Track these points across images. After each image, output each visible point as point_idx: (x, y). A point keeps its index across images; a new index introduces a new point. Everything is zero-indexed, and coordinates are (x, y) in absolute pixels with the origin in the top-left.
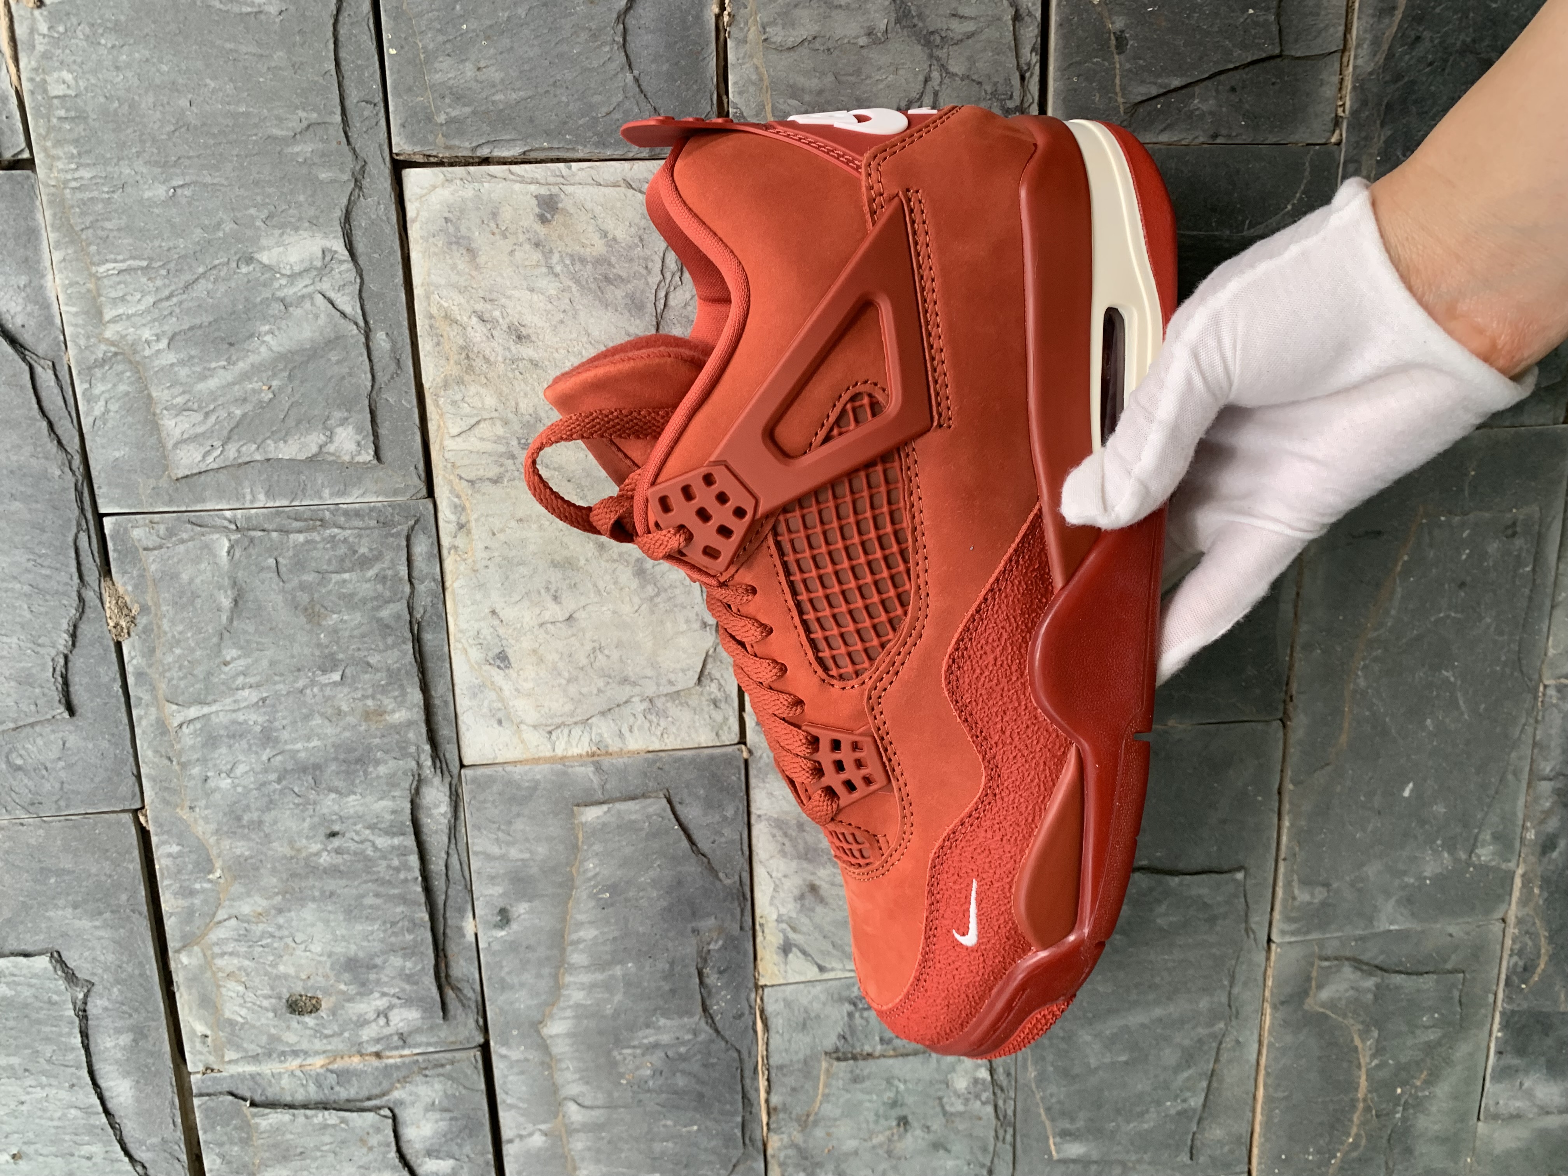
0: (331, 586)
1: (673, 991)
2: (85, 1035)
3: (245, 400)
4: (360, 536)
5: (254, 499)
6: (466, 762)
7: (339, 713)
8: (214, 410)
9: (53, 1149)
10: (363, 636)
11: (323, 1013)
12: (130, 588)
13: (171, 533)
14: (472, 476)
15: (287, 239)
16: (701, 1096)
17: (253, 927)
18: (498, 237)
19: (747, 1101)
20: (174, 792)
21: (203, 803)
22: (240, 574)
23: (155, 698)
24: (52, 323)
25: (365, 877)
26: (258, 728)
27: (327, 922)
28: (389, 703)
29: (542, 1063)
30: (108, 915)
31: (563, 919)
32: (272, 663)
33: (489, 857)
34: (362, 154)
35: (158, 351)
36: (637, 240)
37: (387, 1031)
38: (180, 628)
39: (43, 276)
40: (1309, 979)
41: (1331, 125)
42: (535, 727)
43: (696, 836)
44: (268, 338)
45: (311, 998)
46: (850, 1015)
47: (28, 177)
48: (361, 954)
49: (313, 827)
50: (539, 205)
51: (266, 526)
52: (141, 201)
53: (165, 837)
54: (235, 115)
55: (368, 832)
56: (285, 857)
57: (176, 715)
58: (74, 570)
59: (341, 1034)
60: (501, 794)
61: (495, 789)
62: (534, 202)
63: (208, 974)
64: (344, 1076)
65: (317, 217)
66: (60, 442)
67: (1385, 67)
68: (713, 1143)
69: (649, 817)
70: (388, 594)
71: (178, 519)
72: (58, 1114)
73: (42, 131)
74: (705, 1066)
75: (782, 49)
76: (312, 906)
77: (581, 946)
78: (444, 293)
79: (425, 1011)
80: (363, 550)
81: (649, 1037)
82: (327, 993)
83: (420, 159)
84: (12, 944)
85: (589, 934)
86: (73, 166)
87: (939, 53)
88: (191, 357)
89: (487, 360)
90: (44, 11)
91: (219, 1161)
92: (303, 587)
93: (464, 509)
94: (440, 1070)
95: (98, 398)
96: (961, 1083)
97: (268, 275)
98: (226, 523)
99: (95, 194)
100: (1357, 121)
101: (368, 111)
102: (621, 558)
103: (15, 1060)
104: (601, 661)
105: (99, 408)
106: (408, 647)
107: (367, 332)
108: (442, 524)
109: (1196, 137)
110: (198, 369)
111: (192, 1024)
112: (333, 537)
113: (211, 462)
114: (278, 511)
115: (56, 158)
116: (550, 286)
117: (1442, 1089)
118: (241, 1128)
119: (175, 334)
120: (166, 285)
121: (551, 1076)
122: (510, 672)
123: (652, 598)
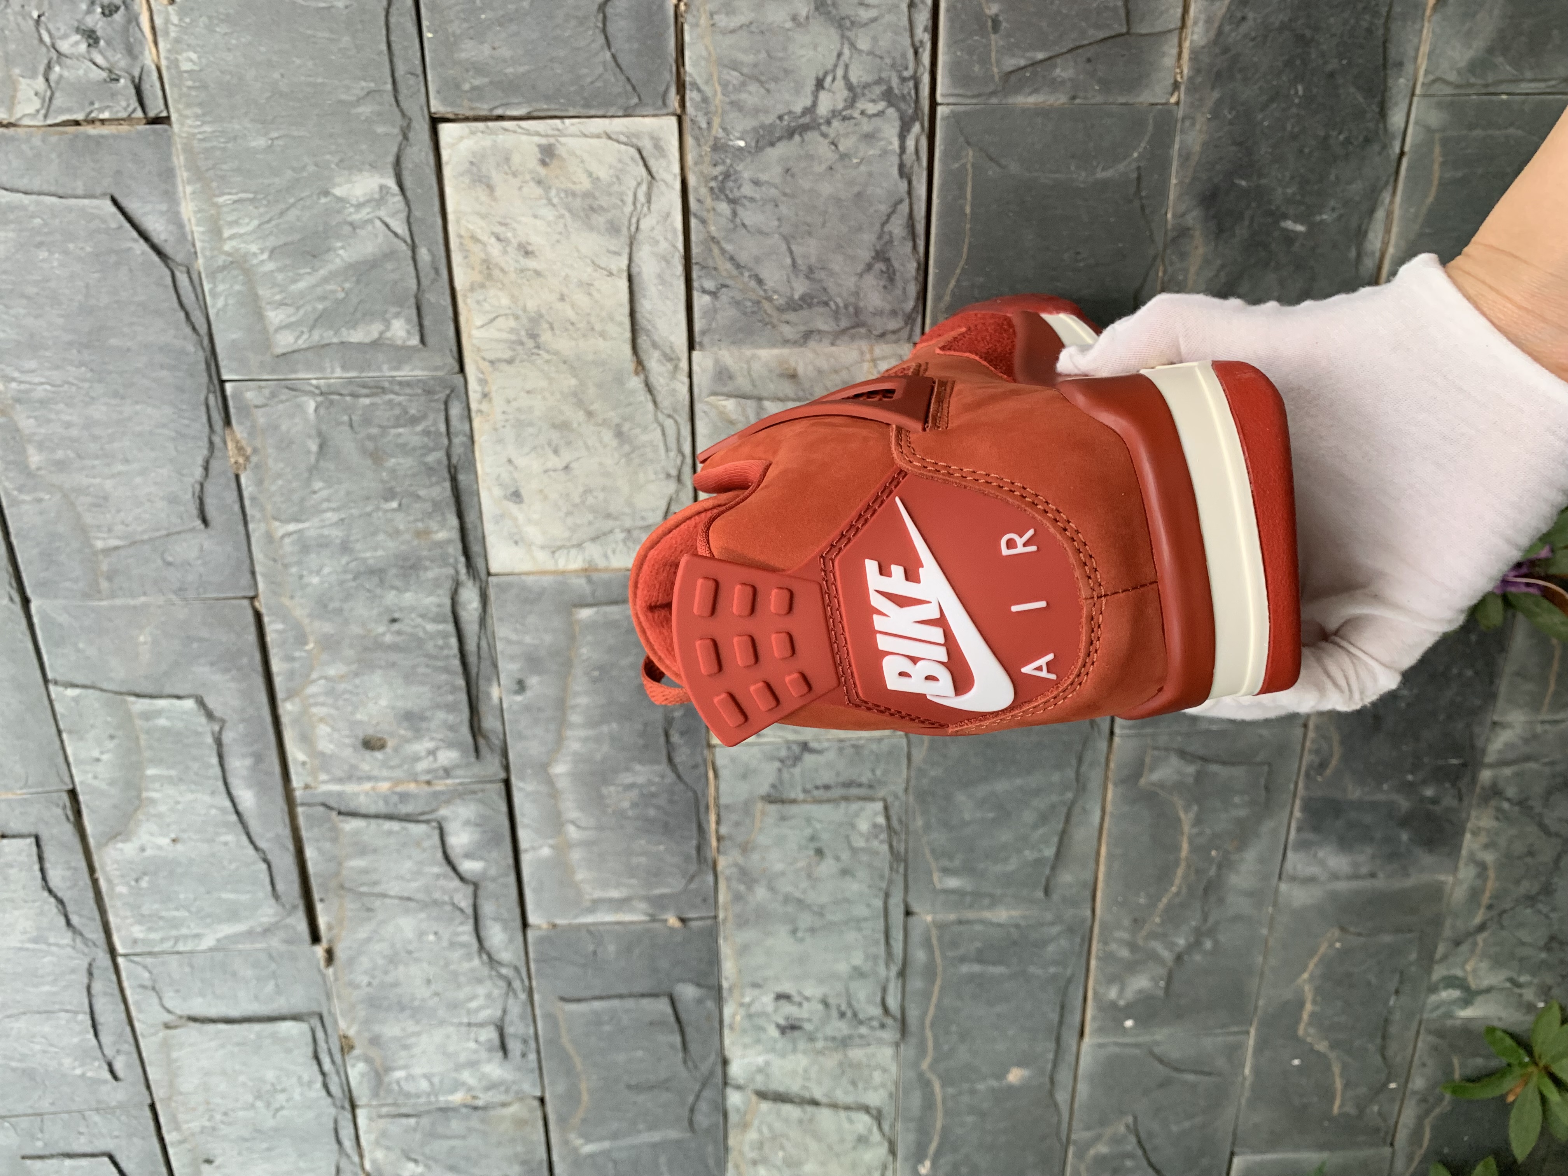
0: (390, 438)
1: (646, 746)
2: (221, 757)
3: (325, 298)
4: (410, 401)
5: (333, 372)
6: (492, 571)
7: (397, 532)
8: (303, 305)
9: (200, 836)
10: (414, 475)
11: (389, 750)
12: (245, 435)
13: (273, 395)
14: (492, 358)
15: (354, 178)
16: (666, 824)
17: (337, 686)
18: (510, 177)
19: (701, 830)
20: (279, 585)
21: (299, 594)
22: (324, 427)
23: (265, 516)
24: (185, 238)
25: (418, 652)
26: (338, 541)
27: (390, 684)
28: (433, 525)
29: (550, 795)
30: (234, 672)
31: (564, 689)
32: (348, 493)
33: (509, 642)
34: (408, 113)
35: (263, 261)
36: (615, 179)
37: (435, 766)
38: (281, 465)
39: (178, 204)
40: (1142, 763)
41: (1170, 89)
42: (542, 547)
44: (341, 252)
45: (380, 739)
46: (780, 770)
47: (167, 130)
48: (416, 709)
49: (379, 615)
50: (541, 152)
51: (343, 392)
52: (248, 149)
53: (273, 617)
54: (315, 85)
55: (419, 620)
56: (359, 635)
57: (280, 529)
58: (205, 420)
59: (401, 766)
60: (518, 596)
61: (513, 592)
62: (537, 150)
63: (306, 718)
64: (404, 797)
65: (375, 162)
66: (193, 327)
67: (1215, 42)
68: (675, 860)
70: (431, 444)
71: (279, 385)
72: (203, 812)
73: (176, 97)
74: (670, 802)
75: (725, 32)
76: (379, 672)
77: (578, 710)
78: (470, 218)
79: (463, 752)
80: (413, 411)
81: (627, 778)
82: (391, 735)
83: (451, 116)
84: (168, 690)
85: (583, 700)
86: (199, 123)
87: (848, 34)
88: (286, 265)
89: (502, 270)
90: (175, 7)
91: (315, 852)
92: (370, 437)
93: (486, 382)
94: (474, 796)
95: (220, 293)
96: (864, 826)
97: (340, 205)
98: (313, 389)
99: (215, 143)
100: (1193, 87)
101: (412, 81)
102: (605, 423)
103: (173, 773)
104: (590, 500)
105: (220, 303)
106: (447, 485)
107: (414, 249)
108: (471, 393)
109: (1060, 99)
110: (290, 274)
111: (296, 753)
112: (390, 401)
113: (301, 343)
114: (350, 381)
115: (187, 117)
116: (549, 214)
117: (1251, 855)
118: (330, 830)
119: (274, 249)
120: (266, 213)
121: (556, 805)
122: (523, 506)
123: (628, 454)
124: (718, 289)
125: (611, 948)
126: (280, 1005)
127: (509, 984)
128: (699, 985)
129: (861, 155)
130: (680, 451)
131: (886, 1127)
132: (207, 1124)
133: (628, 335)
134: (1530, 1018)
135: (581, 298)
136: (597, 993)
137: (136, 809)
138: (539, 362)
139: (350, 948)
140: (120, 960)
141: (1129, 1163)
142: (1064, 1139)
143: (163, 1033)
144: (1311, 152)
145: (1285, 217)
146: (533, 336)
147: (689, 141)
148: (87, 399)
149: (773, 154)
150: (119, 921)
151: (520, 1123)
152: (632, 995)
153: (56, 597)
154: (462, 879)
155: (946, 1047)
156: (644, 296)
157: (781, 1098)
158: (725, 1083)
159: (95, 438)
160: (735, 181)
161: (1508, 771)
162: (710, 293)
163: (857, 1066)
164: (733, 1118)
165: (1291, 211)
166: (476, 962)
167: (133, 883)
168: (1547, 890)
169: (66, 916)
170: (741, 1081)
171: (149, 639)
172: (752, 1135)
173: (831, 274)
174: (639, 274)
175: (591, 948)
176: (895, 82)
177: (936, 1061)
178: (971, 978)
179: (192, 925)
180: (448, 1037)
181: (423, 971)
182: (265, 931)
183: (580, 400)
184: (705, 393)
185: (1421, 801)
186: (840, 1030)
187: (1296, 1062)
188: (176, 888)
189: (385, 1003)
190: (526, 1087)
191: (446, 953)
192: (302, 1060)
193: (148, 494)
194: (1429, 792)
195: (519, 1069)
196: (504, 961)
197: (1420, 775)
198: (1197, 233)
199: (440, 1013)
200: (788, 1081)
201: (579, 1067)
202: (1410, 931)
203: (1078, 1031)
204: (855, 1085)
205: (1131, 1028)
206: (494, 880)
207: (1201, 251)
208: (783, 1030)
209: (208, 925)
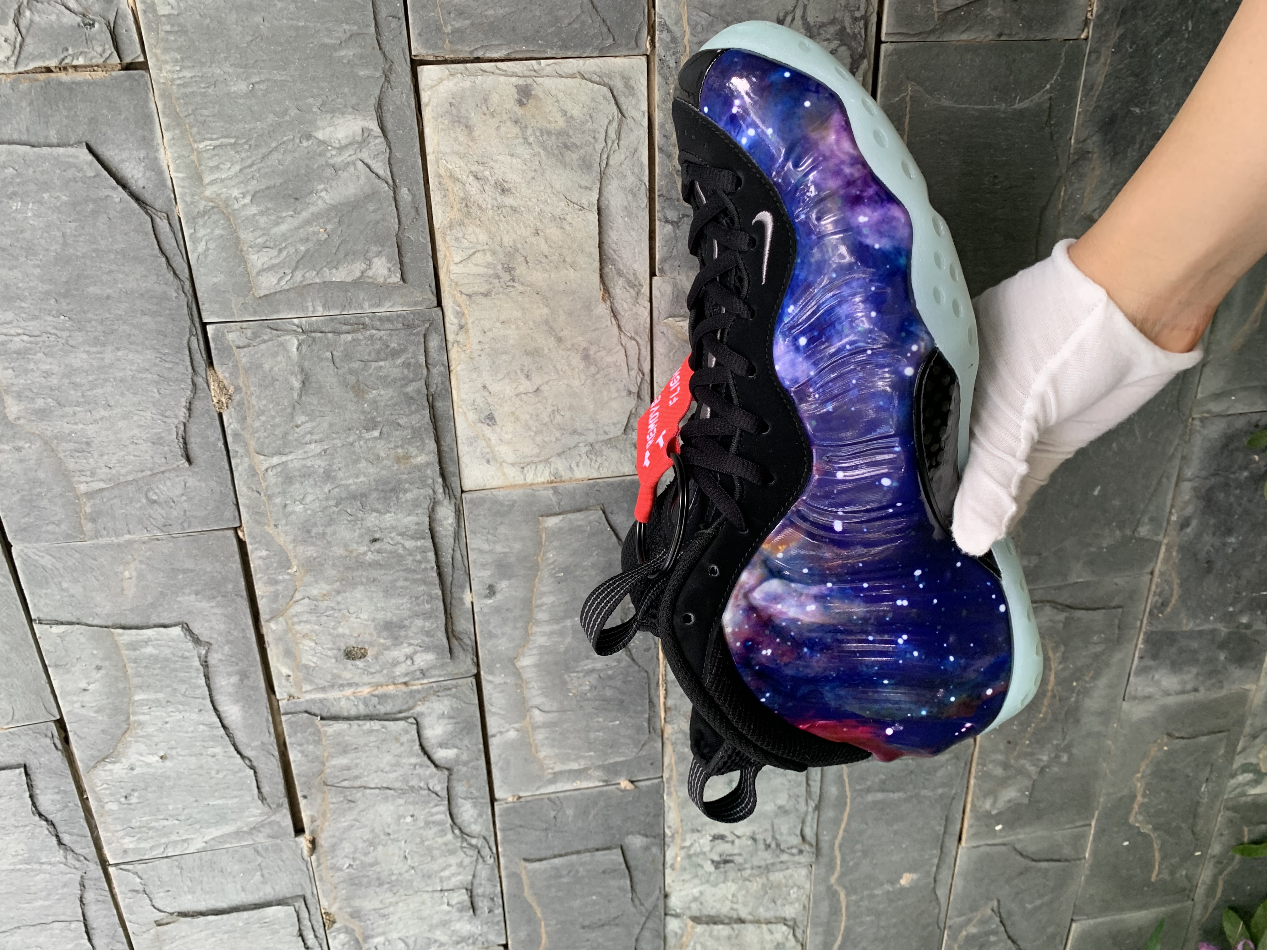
0: (371, 371)
2: (207, 677)
3: (307, 240)
4: (391, 335)
5: (314, 310)
6: (465, 489)
7: (378, 458)
8: (285, 247)
9: (188, 751)
10: (395, 405)
11: (369, 658)
12: (227, 375)
13: (255, 335)
14: (470, 292)
15: (336, 121)
16: (622, 702)
18: (488, 117)
19: (652, 704)
20: (262, 514)
21: (283, 522)
22: (306, 364)
23: (248, 451)
24: (165, 186)
25: (397, 568)
26: (322, 470)
27: (371, 599)
28: (413, 451)
29: (516, 685)
30: (219, 598)
31: (531, 591)
32: (331, 425)
33: (481, 551)
34: (391, 57)
35: (244, 205)
36: (588, 118)
37: (412, 668)
38: (264, 402)
39: (157, 150)
41: (1082, 25)
42: (513, 465)
44: (323, 194)
45: (361, 649)
47: (143, 76)
48: (395, 619)
49: (361, 536)
50: (518, 93)
51: (324, 329)
52: (228, 94)
53: (257, 545)
54: (297, 29)
55: (399, 538)
56: (341, 557)
57: (263, 463)
58: (189, 363)
59: (381, 671)
60: (490, 509)
61: (486, 506)
62: (514, 90)
63: (290, 635)
64: (383, 698)
65: (358, 104)
66: (175, 273)
68: (629, 732)
69: (590, 523)
70: (411, 376)
71: (261, 325)
72: (190, 729)
73: (153, 41)
74: (625, 682)
76: (360, 588)
77: (544, 608)
78: (449, 158)
79: (438, 654)
80: (393, 345)
81: (589, 666)
82: (371, 644)
83: (431, 58)
84: (155, 620)
85: (549, 600)
86: (178, 68)
88: (268, 209)
89: (480, 208)
91: (300, 755)
92: (351, 372)
93: (463, 314)
94: (448, 692)
95: (201, 239)
97: (322, 148)
98: (295, 328)
99: (195, 89)
100: (1100, 23)
101: (394, 24)
102: (573, 347)
103: (160, 696)
104: (558, 418)
105: (201, 247)
106: (427, 412)
107: (395, 188)
108: (448, 325)
109: (987, 36)
110: (273, 218)
111: (279, 667)
112: (372, 336)
113: (283, 285)
114: (332, 318)
115: (167, 62)
116: (525, 152)
117: (1102, 682)
118: (314, 734)
119: (256, 192)
120: (248, 157)
121: (522, 692)
122: (496, 427)
123: (594, 375)
124: (680, 219)
125: (570, 812)
126: (267, 892)
127: (479, 852)
128: (646, 836)
130: (641, 370)
131: (799, 933)
133: (597, 264)
135: (553, 232)
136: (556, 852)
137: (125, 733)
139: (333, 837)
140: (111, 870)
141: (993, 938)
142: (942, 926)
143: (155, 930)
146: (509, 270)
147: (658, 79)
148: (67, 348)
150: (109, 834)
152: (587, 850)
153: (38, 540)
154: (436, 766)
155: (851, 864)
156: (612, 228)
157: (713, 920)
158: (666, 914)
159: (76, 386)
162: (672, 223)
163: (779, 886)
164: (671, 942)
166: (450, 836)
167: (123, 799)
169: (57, 836)
170: (679, 911)
171: (134, 574)
174: (607, 207)
175: (553, 814)
176: (847, 22)
177: (843, 875)
178: (875, 803)
179: (181, 832)
180: (423, 903)
181: (400, 848)
182: (251, 829)
183: (551, 327)
184: (663, 315)
185: (1238, 627)
186: (765, 860)
187: (1126, 843)
188: (165, 800)
189: (365, 880)
190: (492, 937)
191: (422, 831)
192: (288, 938)
193: (132, 437)
194: (1244, 620)
195: (487, 923)
196: (474, 833)
197: (1239, 607)
198: (1095, 156)
199: (415, 884)
200: (718, 906)
201: (539, 915)
202: (1220, 732)
203: (957, 838)
204: (774, 902)
205: (1000, 831)
206: (465, 764)
207: (1097, 172)
208: (717, 864)
209: (197, 830)
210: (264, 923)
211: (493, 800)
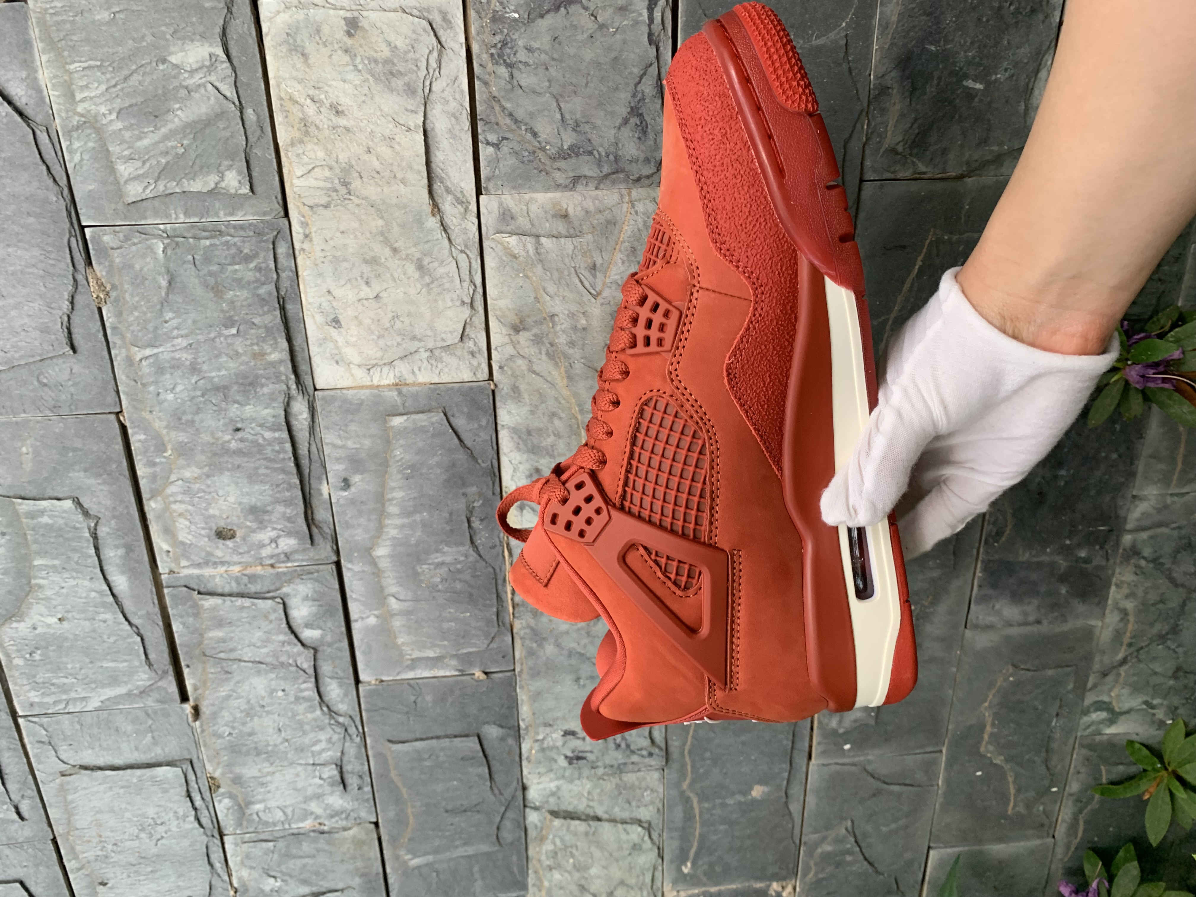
0: (227, 273)
1: (452, 531)
2: (97, 548)
3: (167, 153)
4: (244, 242)
5: (177, 217)
6: (318, 387)
7: (237, 354)
8: (148, 160)
9: (83, 616)
10: (249, 305)
11: (237, 539)
12: (104, 273)
13: (127, 238)
14: (311, 203)
15: (187, 47)
16: (471, 595)
17: (192, 486)
18: (321, 46)
19: (499, 599)
20: (140, 401)
21: (157, 408)
22: (171, 265)
23: (124, 343)
24: (44, 102)
25: (258, 456)
26: (188, 363)
27: (237, 484)
28: (267, 348)
29: (373, 573)
30: (105, 476)
31: (383, 485)
32: (195, 322)
33: (335, 446)
35: (111, 121)
36: (410, 48)
37: (277, 551)
38: (137, 299)
39: (36, 71)
42: (359, 366)
43: (463, 436)
44: (179, 112)
45: (230, 530)
47: (22, 7)
48: (259, 504)
49: (225, 425)
50: (346, 25)
51: (185, 234)
52: (93, 22)
53: (136, 430)
55: (259, 428)
56: (209, 443)
57: (138, 354)
58: (69, 260)
59: (249, 552)
60: (340, 407)
61: (337, 404)
62: (343, 22)
63: (168, 514)
64: (253, 578)
65: (205, 33)
66: (55, 180)
68: (479, 624)
69: (433, 424)
70: (263, 279)
71: (131, 229)
72: (84, 595)
74: (474, 577)
76: (227, 473)
77: (395, 502)
78: (289, 83)
79: (300, 539)
80: (246, 251)
81: (438, 558)
82: (239, 527)
84: (50, 493)
85: (398, 494)
88: (132, 125)
89: (317, 127)
91: (181, 626)
92: (210, 274)
93: (307, 224)
94: (311, 576)
95: (76, 150)
97: (176, 71)
98: (161, 232)
99: (65, 17)
102: (407, 257)
103: (56, 562)
104: (398, 325)
105: (77, 158)
106: (278, 314)
107: (241, 110)
108: (294, 234)
110: (136, 132)
111: (160, 543)
112: (228, 242)
113: (148, 193)
114: (192, 225)
116: (355, 78)
117: (942, 608)
118: (192, 607)
119: (121, 110)
120: (113, 78)
121: (379, 582)
122: (341, 330)
123: (428, 285)
124: (500, 142)
125: (429, 698)
126: (157, 753)
127: (346, 730)
128: (502, 727)
129: (616, 25)
130: (472, 281)
131: (655, 836)
132: (100, 853)
133: (425, 181)
134: (1161, 733)
135: (384, 151)
136: (418, 736)
137: (27, 595)
138: (351, 206)
139: (213, 705)
140: (21, 721)
141: (849, 858)
142: (798, 842)
143: (60, 780)
144: (988, 21)
145: (966, 77)
146: (346, 184)
147: (472, 14)
149: (543, 24)
150: (17, 688)
151: (359, 843)
152: (446, 736)
154: (303, 644)
155: (701, 771)
156: (438, 148)
157: (570, 816)
158: (525, 806)
160: (512, 48)
161: (1144, 535)
162: (493, 145)
163: (632, 787)
164: (532, 833)
165: (972, 72)
166: (318, 712)
167: (28, 656)
168: (1175, 630)
170: (537, 804)
171: (30, 450)
172: (548, 846)
173: (594, 127)
174: (433, 129)
175: (413, 698)
177: (694, 782)
179: (79, 690)
180: (297, 775)
181: (274, 722)
182: (141, 693)
183: (386, 238)
184: (491, 231)
185: (1077, 561)
186: (616, 759)
187: (979, 773)
188: (65, 659)
189: (244, 749)
190: (363, 814)
191: (292, 706)
192: (177, 798)
193: (23, 325)
194: (1083, 554)
195: (357, 800)
196: (341, 712)
197: (1076, 540)
198: (895, 91)
199: (289, 756)
200: (576, 802)
201: (406, 796)
202: (1068, 666)
203: (807, 754)
204: (630, 803)
205: (849, 750)
206: (330, 645)
207: (898, 107)
208: (570, 760)
209: (93, 689)
210: (154, 781)
211: (357, 681)
